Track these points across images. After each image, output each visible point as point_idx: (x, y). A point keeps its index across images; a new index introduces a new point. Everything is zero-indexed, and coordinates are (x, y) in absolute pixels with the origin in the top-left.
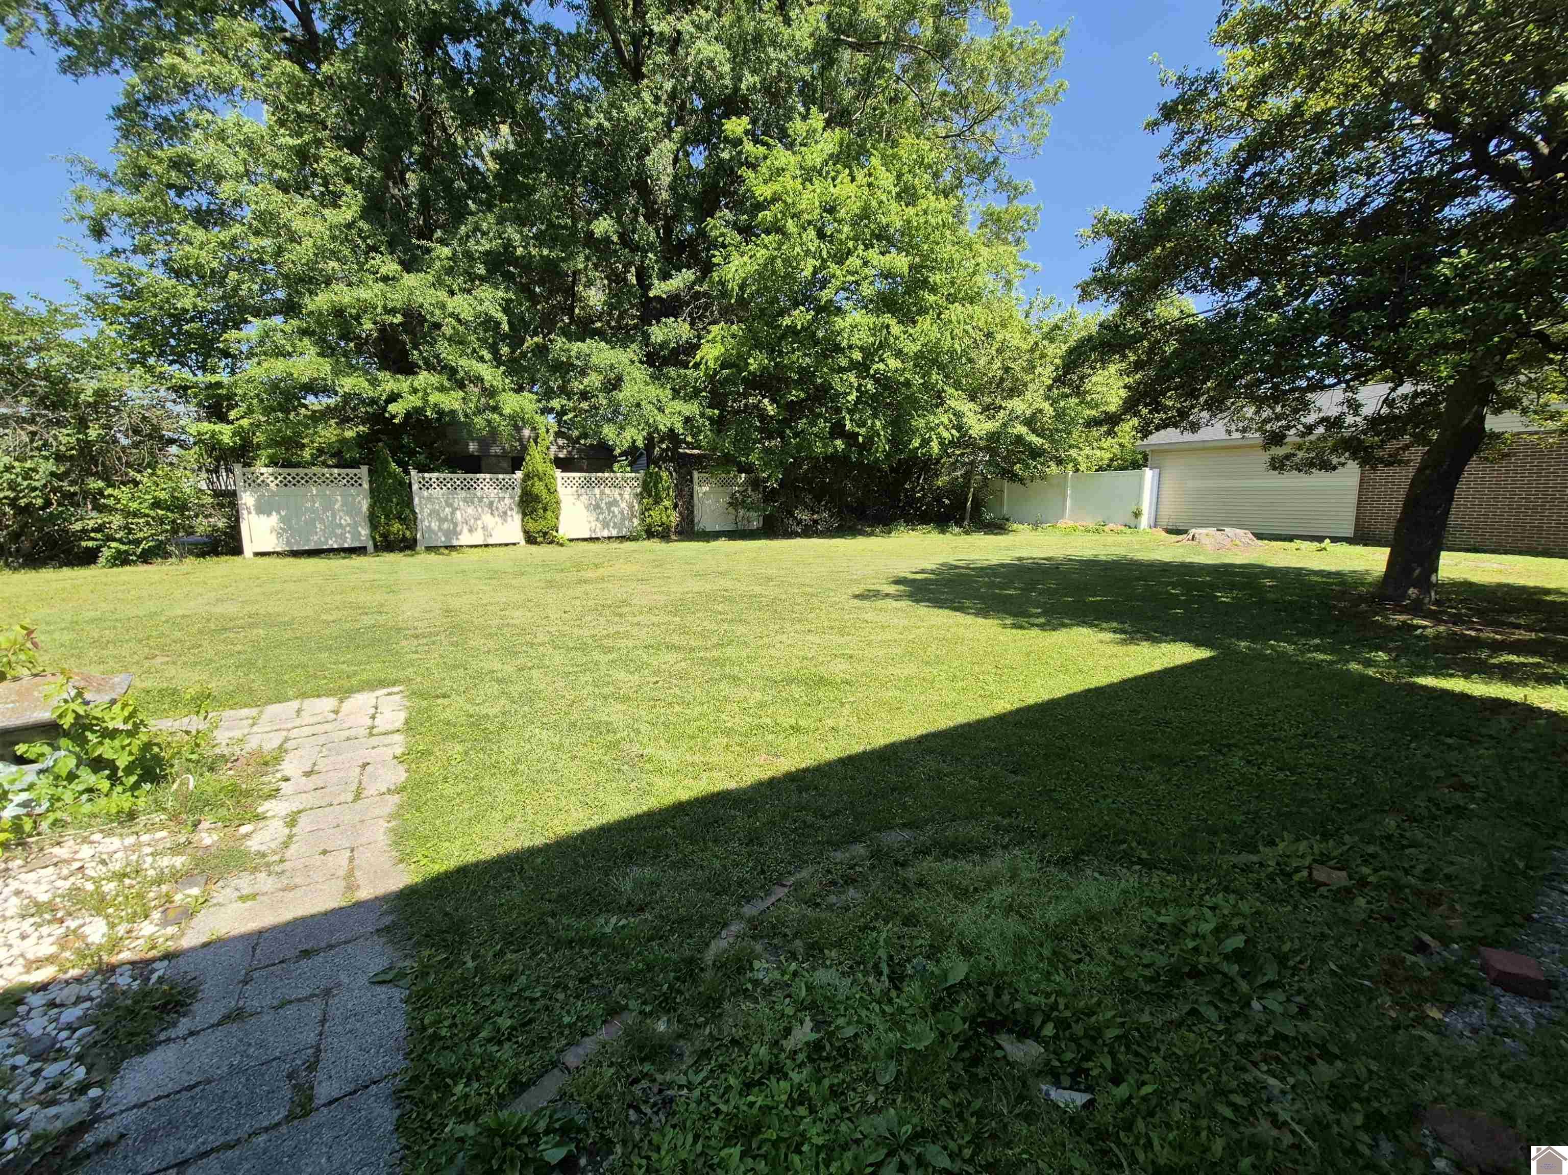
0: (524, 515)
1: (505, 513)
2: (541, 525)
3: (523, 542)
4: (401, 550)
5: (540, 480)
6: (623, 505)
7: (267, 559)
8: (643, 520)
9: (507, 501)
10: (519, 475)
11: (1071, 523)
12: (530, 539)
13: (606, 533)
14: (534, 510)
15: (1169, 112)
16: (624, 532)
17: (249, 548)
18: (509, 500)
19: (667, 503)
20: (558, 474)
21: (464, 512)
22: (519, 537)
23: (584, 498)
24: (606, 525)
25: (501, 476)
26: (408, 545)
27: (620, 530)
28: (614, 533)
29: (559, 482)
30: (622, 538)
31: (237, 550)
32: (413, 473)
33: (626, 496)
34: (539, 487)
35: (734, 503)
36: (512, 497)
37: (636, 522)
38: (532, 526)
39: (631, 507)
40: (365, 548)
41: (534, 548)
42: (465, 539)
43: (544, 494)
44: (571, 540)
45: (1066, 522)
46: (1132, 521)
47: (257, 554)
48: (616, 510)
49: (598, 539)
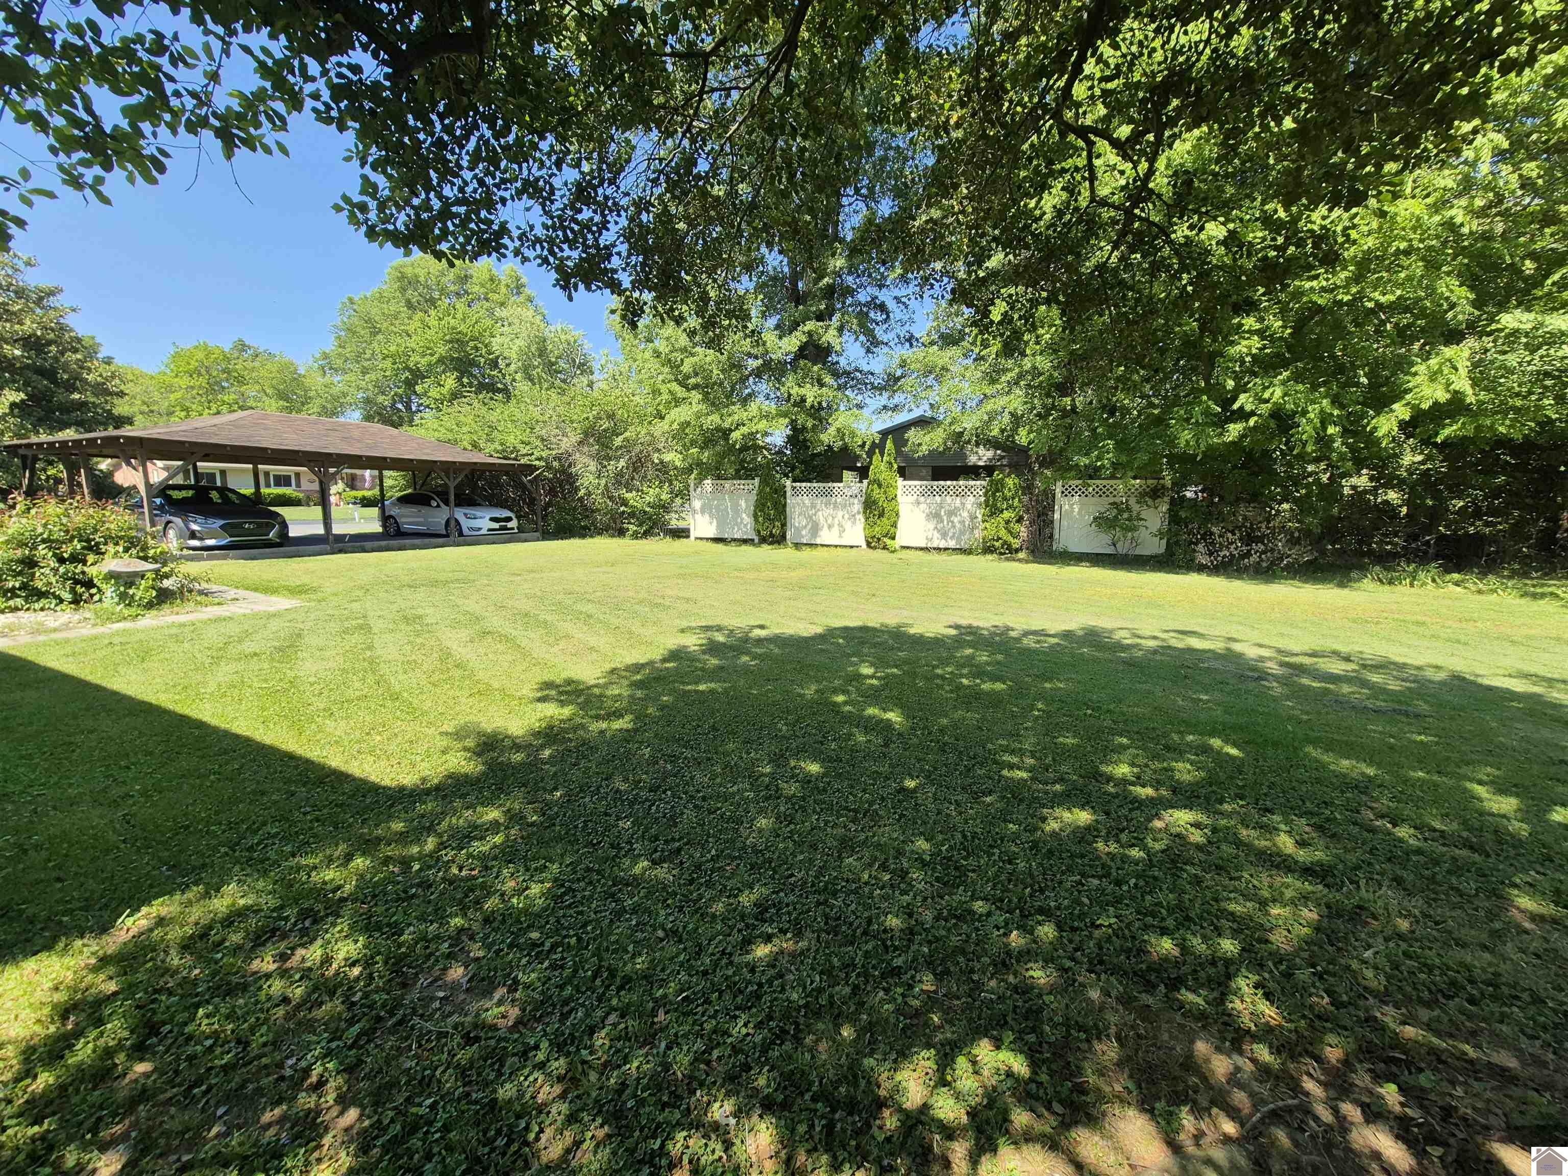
0: (868, 518)
1: (853, 517)
3: (864, 546)
4: (775, 543)
5: (882, 487)
6: (965, 515)
7: (700, 543)
10: (865, 483)
12: (871, 544)
13: (943, 544)
16: (963, 545)
17: (693, 534)
18: (857, 505)
20: (900, 482)
21: (823, 514)
22: (861, 540)
23: (923, 506)
24: (944, 535)
25: (852, 485)
26: (778, 540)
27: (959, 540)
28: (952, 544)
29: (900, 490)
30: (960, 551)
31: (688, 537)
32: (789, 482)
33: (969, 506)
34: (880, 495)
36: (860, 503)
37: (974, 535)
39: (972, 516)
40: (752, 540)
41: (874, 553)
42: (825, 537)
44: (907, 548)
47: (696, 539)
48: (956, 520)
49: (933, 549)
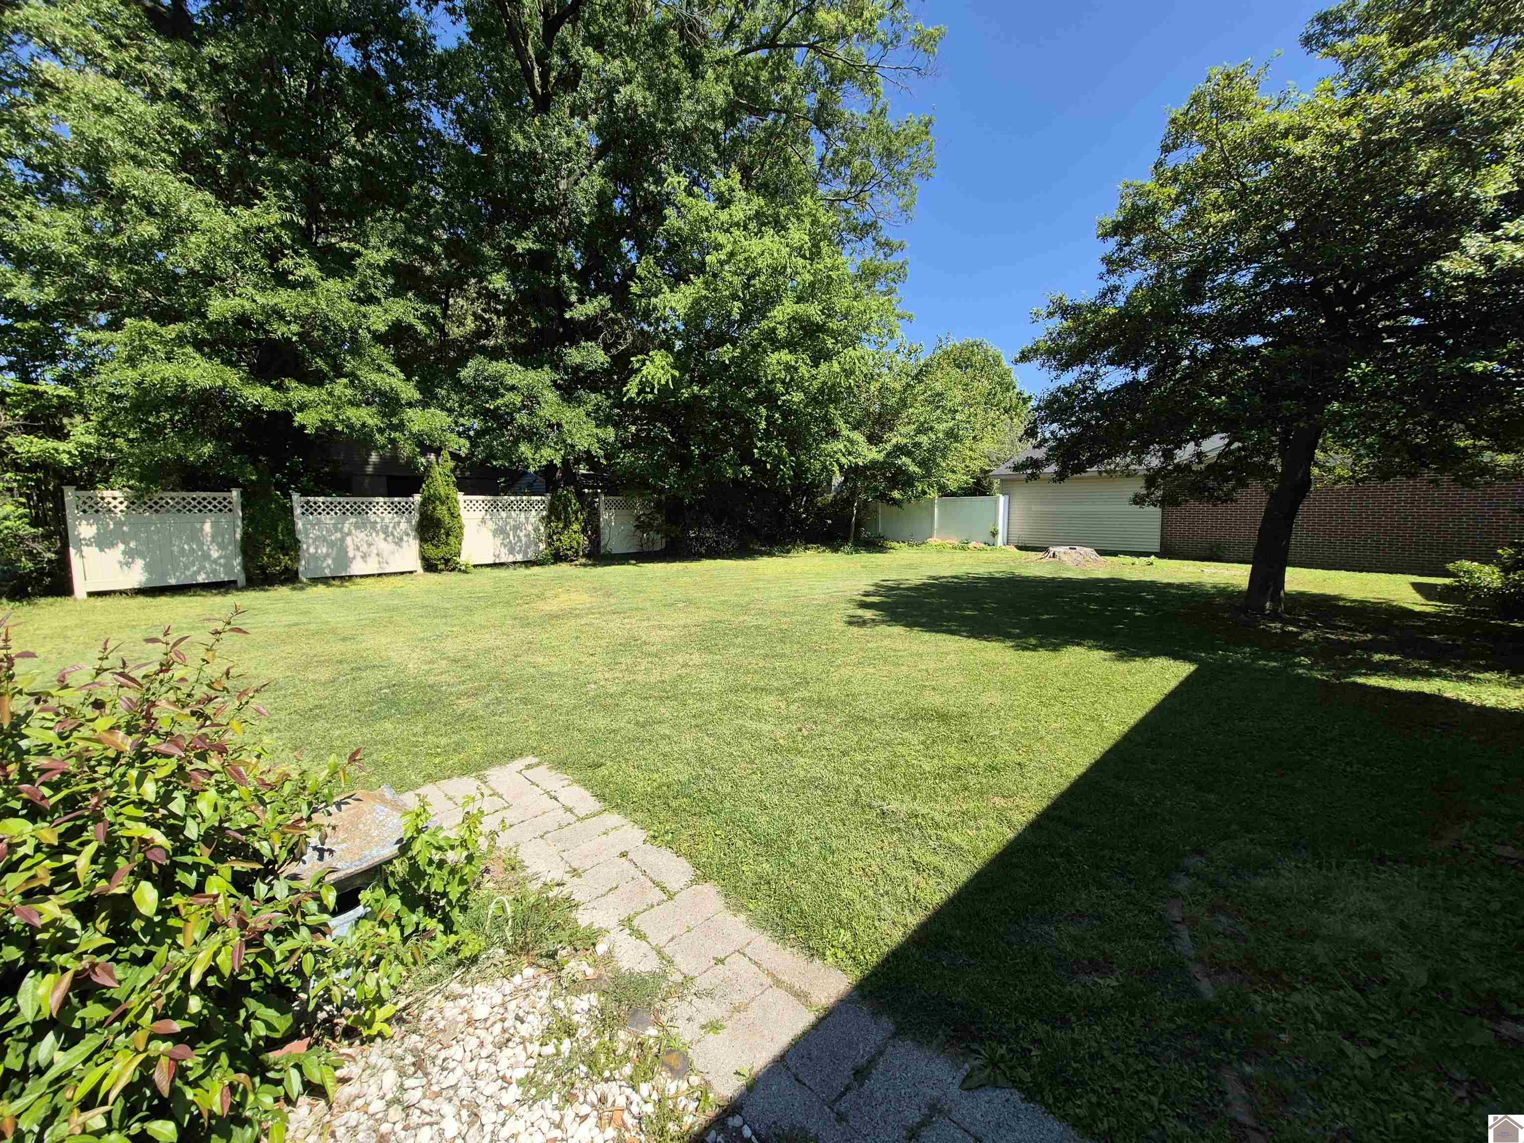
0: (423, 540)
1: (401, 539)
2: (442, 551)
3: (420, 570)
4: (283, 583)
5: (442, 503)
6: (530, 528)
7: (108, 601)
8: (549, 545)
9: (404, 526)
10: (417, 498)
11: (939, 541)
12: (430, 566)
13: (511, 559)
14: (435, 536)
15: (1117, 228)
16: (531, 556)
17: (80, 587)
18: (406, 525)
19: (576, 527)
20: (461, 496)
21: (356, 539)
22: (416, 565)
23: (488, 522)
24: (511, 551)
25: (396, 499)
26: (290, 578)
27: (526, 553)
28: (519, 558)
29: (462, 505)
30: (528, 563)
31: (65, 591)
32: (296, 497)
33: (532, 520)
34: (441, 511)
35: (641, 526)
36: (409, 521)
37: (542, 546)
38: (432, 552)
39: (536, 530)
40: (235, 582)
41: (433, 577)
42: (357, 568)
43: (447, 519)
44: (475, 566)
45: (935, 541)
46: (990, 540)
47: (91, 594)
48: (521, 534)
49: (502, 564)
